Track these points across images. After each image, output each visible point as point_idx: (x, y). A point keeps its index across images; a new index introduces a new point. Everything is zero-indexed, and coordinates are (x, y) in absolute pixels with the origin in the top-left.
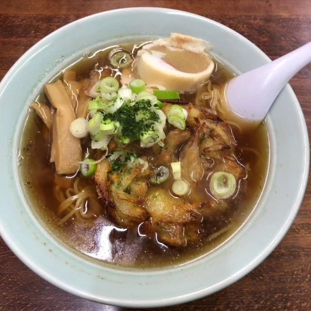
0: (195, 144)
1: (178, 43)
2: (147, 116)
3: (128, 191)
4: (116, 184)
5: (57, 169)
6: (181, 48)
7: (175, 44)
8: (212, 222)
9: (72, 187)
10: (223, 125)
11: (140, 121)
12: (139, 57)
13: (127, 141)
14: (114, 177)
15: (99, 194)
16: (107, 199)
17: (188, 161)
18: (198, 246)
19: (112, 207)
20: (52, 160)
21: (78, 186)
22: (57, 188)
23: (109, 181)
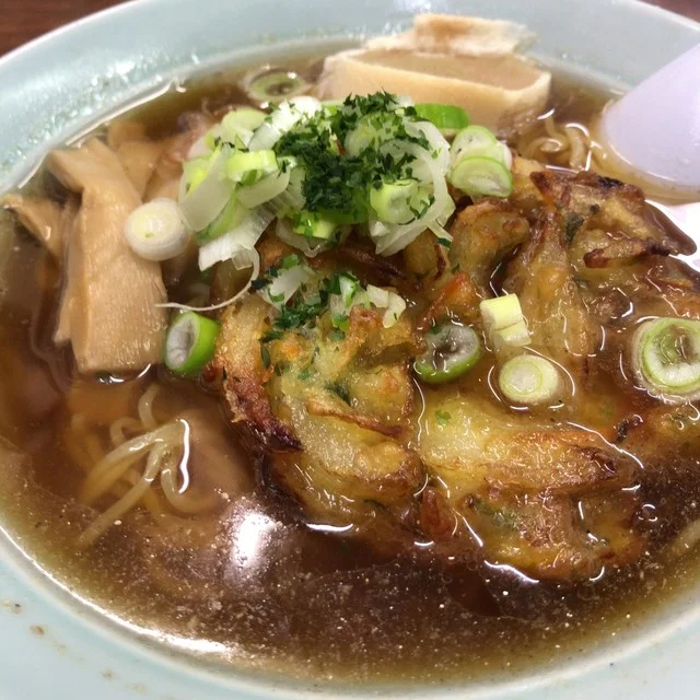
0: (550, 247)
1: (438, 40)
2: (388, 131)
3: (341, 391)
4: (295, 370)
5: (77, 355)
6: (446, 51)
7: (430, 41)
8: (670, 487)
9: (134, 413)
10: (626, 195)
11: (363, 154)
12: (329, 74)
13: (322, 230)
14: (287, 346)
15: (234, 409)
16: (266, 422)
17: (539, 295)
18: (642, 575)
19: (288, 445)
20: (60, 335)
21: (154, 406)
22: (78, 421)
23: (271, 366)
